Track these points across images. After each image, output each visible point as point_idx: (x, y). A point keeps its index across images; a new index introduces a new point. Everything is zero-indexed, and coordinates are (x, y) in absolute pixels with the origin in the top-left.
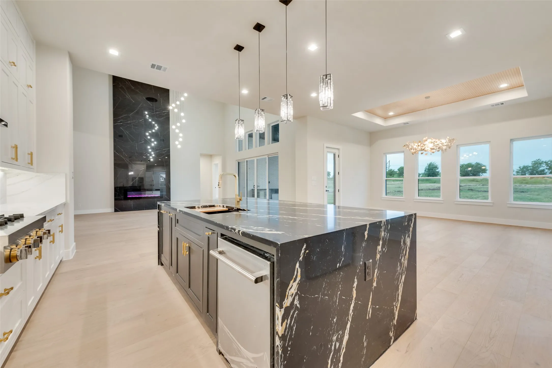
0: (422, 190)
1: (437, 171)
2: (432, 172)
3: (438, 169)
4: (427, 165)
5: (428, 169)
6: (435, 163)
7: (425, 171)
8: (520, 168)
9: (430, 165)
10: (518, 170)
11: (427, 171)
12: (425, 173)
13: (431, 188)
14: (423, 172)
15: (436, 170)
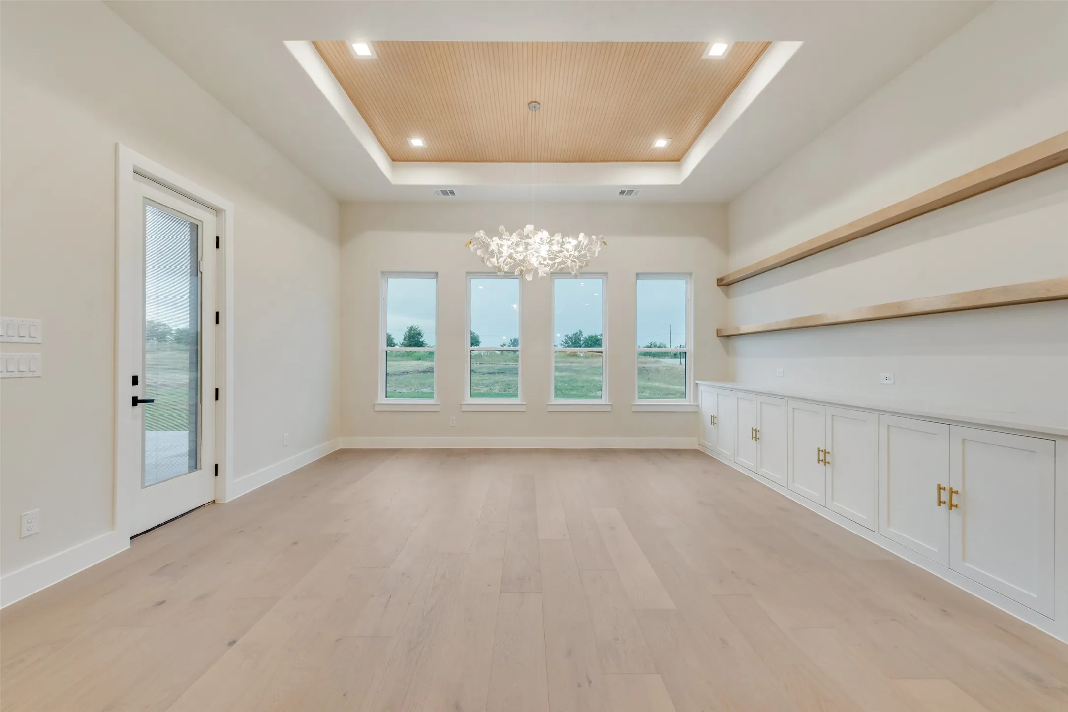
0: (408, 372)
1: (421, 340)
2: (415, 342)
3: (422, 337)
4: (407, 330)
5: (409, 337)
6: (418, 328)
7: (404, 339)
8: (511, 341)
9: (411, 329)
10: (509, 343)
11: (408, 340)
12: (404, 343)
13: (420, 369)
14: (402, 341)
15: (419, 339)
